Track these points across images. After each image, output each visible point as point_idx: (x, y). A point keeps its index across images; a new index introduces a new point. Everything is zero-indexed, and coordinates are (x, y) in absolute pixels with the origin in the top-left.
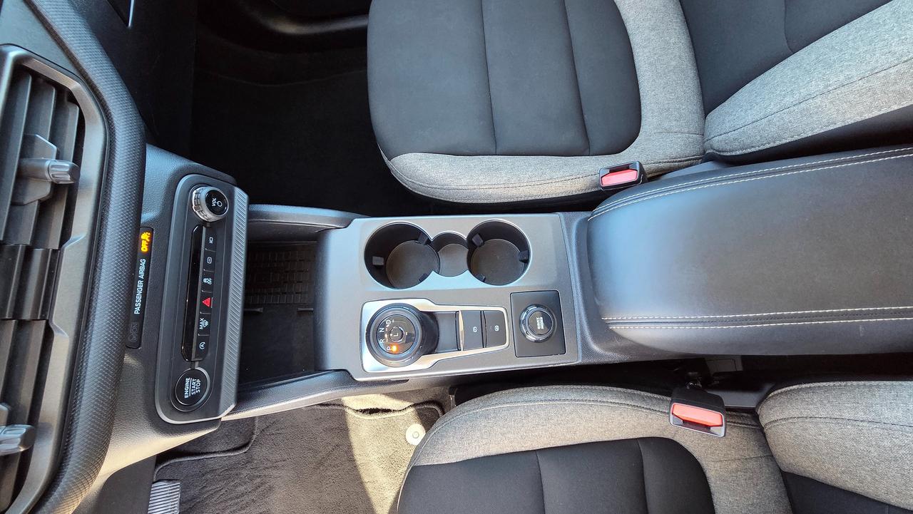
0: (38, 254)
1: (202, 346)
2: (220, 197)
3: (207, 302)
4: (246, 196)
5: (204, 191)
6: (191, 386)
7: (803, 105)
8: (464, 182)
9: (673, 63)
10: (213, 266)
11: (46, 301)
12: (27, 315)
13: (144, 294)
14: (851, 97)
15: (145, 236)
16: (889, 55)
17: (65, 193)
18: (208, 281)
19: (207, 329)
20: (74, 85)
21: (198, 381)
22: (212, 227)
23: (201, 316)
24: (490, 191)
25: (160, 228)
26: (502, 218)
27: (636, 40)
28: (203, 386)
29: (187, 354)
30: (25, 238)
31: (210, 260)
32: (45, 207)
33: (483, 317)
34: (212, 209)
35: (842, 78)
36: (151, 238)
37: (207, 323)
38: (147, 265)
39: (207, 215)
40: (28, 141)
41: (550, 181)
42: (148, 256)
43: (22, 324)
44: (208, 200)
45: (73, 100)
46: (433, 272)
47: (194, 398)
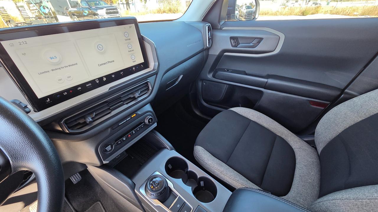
0: (122, 102)
1: (119, 142)
2: (152, 120)
3: (129, 136)
4: (156, 125)
5: (151, 117)
6: (109, 148)
7: (334, 201)
8: (210, 162)
9: (310, 181)
10: (137, 131)
11: (114, 109)
12: (111, 108)
13: (124, 123)
14: (350, 205)
15: (135, 115)
16: (364, 195)
17: (134, 99)
18: (134, 132)
19: (124, 141)
20: (150, 88)
21: (111, 149)
22: (145, 125)
23: (126, 137)
24: (216, 170)
25: (138, 116)
26: (214, 180)
27: (298, 166)
28: (110, 151)
29: (116, 141)
30: (123, 100)
31: (138, 129)
32: (130, 98)
33: (184, 204)
34: (149, 122)
35: (348, 196)
36: (135, 116)
37: (125, 139)
38: (130, 119)
39: (147, 121)
40: (138, 90)
41: (237, 181)
42: (131, 118)
43: (109, 109)
44: (150, 119)
45: (148, 90)
46: (181, 179)
47: (106, 151)
